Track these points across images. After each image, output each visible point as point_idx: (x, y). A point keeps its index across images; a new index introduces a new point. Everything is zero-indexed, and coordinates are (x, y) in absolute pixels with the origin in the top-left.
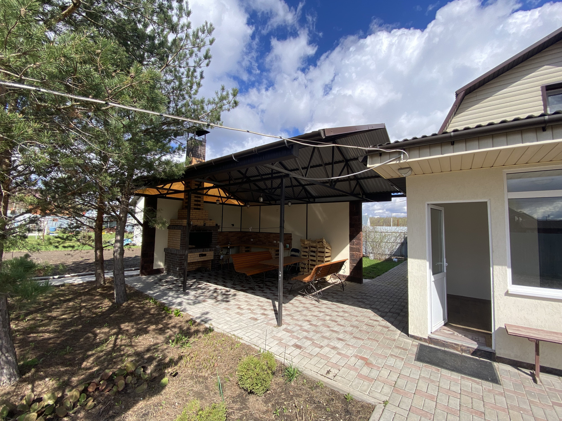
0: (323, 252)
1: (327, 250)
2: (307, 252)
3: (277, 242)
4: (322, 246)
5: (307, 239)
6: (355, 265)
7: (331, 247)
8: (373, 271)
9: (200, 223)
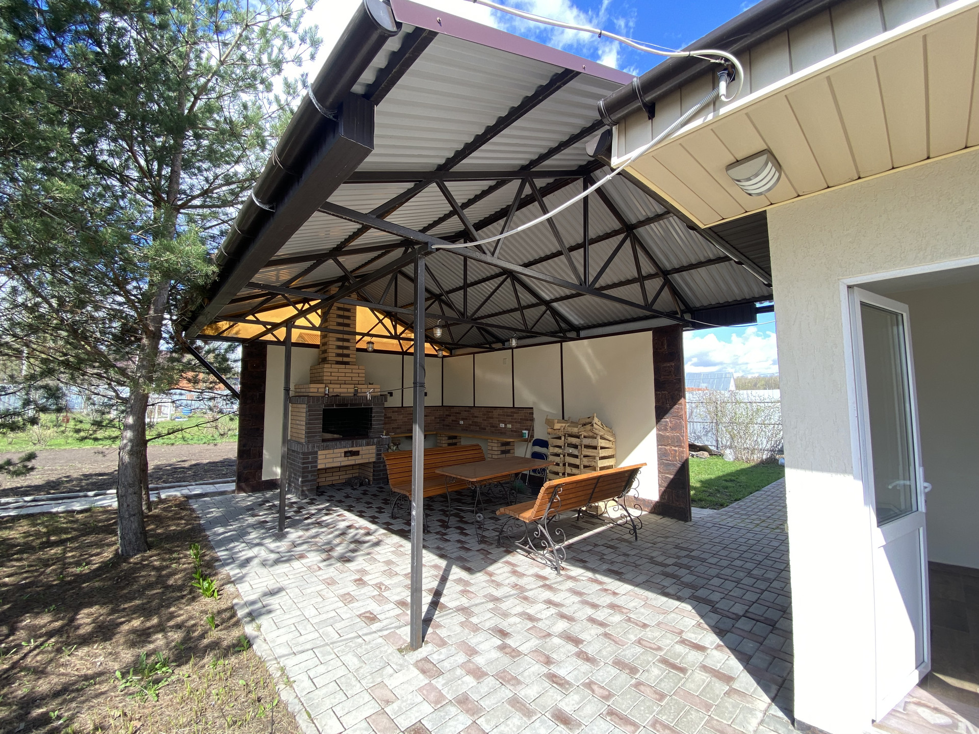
0: (595, 448)
1: (602, 443)
2: (560, 447)
3: (506, 425)
4: (591, 434)
5: (563, 418)
6: (672, 477)
7: (614, 435)
8: (727, 488)
9: (345, 390)
